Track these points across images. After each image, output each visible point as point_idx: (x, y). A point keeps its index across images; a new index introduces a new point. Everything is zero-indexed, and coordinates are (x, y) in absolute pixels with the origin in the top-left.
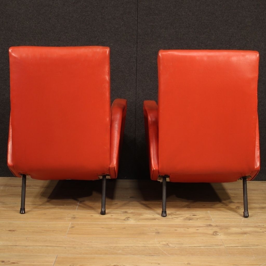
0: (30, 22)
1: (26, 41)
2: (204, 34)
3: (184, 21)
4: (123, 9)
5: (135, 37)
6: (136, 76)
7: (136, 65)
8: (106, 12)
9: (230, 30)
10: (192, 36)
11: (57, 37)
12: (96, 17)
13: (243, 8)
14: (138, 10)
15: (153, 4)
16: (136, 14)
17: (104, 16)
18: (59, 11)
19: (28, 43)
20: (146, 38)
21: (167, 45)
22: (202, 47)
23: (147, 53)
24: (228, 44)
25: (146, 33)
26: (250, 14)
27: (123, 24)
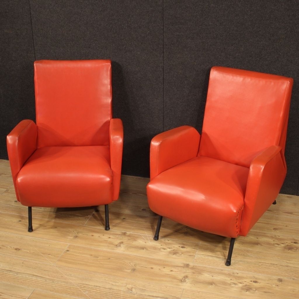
0: (62, 30)
1: (60, 48)
2: (232, 46)
3: (211, 31)
4: (148, 18)
5: (161, 47)
6: (164, 85)
7: (162, 74)
8: (132, 21)
9: (261, 42)
10: (219, 47)
11: (87, 44)
12: (123, 25)
13: (276, 19)
14: (163, 18)
15: (178, 13)
16: (161, 23)
17: (130, 24)
18: (88, 19)
19: (62, 49)
20: (173, 48)
21: (193, 56)
22: (230, 59)
23: (173, 63)
24: (258, 58)
25: (173, 43)
26: (284, 25)
27: (149, 33)
